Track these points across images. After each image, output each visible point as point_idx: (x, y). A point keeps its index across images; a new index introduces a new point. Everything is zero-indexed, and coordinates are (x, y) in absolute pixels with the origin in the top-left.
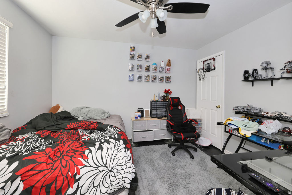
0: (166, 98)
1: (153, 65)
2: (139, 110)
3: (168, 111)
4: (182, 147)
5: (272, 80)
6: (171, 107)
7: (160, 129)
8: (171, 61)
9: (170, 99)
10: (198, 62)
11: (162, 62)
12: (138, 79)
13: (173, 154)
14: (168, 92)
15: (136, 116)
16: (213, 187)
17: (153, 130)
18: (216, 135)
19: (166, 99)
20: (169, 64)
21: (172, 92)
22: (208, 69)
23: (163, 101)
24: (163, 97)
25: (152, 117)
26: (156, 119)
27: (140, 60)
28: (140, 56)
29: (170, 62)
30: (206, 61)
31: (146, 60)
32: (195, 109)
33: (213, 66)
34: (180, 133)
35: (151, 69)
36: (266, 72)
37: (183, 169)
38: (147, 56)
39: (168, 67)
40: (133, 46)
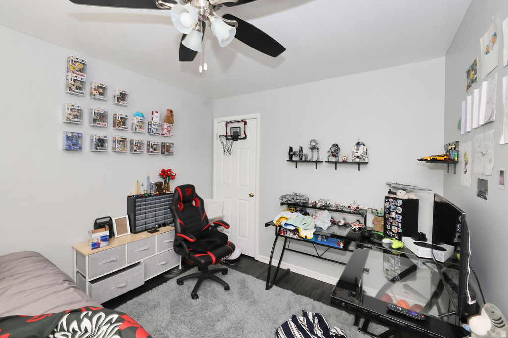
0: (163, 187)
1: (135, 116)
2: (98, 221)
3: (176, 214)
4: (207, 276)
5: (317, 162)
6: (180, 205)
7: (156, 254)
8: (174, 114)
9: (179, 189)
10: (216, 121)
11: (154, 112)
12: (97, 145)
13: (195, 296)
14: (167, 175)
15: (95, 241)
16: (277, 326)
17: (142, 260)
18: (247, 238)
19: (164, 189)
20: (169, 118)
21: (175, 174)
22: (235, 137)
23: (160, 194)
24: (156, 184)
25: (134, 231)
26: (145, 234)
27: (99, 100)
28: (101, 90)
29: (172, 115)
30: (231, 122)
31: (118, 101)
32: (211, 200)
33: (243, 132)
34: (206, 253)
35: (129, 124)
36: (312, 152)
37: (224, 318)
38: (120, 93)
39: (168, 125)
40: (80, 59)
